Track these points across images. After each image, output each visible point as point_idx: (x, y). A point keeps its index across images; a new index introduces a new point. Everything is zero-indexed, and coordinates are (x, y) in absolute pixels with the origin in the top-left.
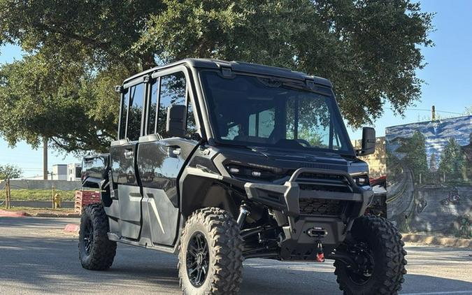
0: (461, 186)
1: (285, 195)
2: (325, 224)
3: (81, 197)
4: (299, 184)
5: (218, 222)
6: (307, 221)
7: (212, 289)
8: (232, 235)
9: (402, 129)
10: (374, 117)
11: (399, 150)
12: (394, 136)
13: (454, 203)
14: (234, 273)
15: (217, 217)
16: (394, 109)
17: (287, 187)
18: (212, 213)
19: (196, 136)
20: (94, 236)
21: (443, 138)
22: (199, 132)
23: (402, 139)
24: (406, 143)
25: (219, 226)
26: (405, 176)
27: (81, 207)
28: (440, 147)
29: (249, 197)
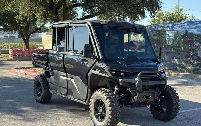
0: (181, 51)
1: (136, 84)
2: (150, 93)
3: (12, 52)
4: (141, 78)
5: (109, 96)
6: (144, 93)
7: (108, 124)
8: (115, 101)
9: (156, 26)
10: (142, 18)
11: (154, 35)
12: (152, 29)
13: (177, 58)
14: (117, 117)
15: (109, 94)
16: (151, 15)
17: (137, 81)
18: (106, 92)
19: (95, 57)
20: (42, 90)
21: (174, 31)
22: (96, 55)
23: (156, 31)
24: (157, 32)
25: (110, 98)
26: (157, 47)
27: (12, 56)
28: (172, 35)
29: (120, 85)
